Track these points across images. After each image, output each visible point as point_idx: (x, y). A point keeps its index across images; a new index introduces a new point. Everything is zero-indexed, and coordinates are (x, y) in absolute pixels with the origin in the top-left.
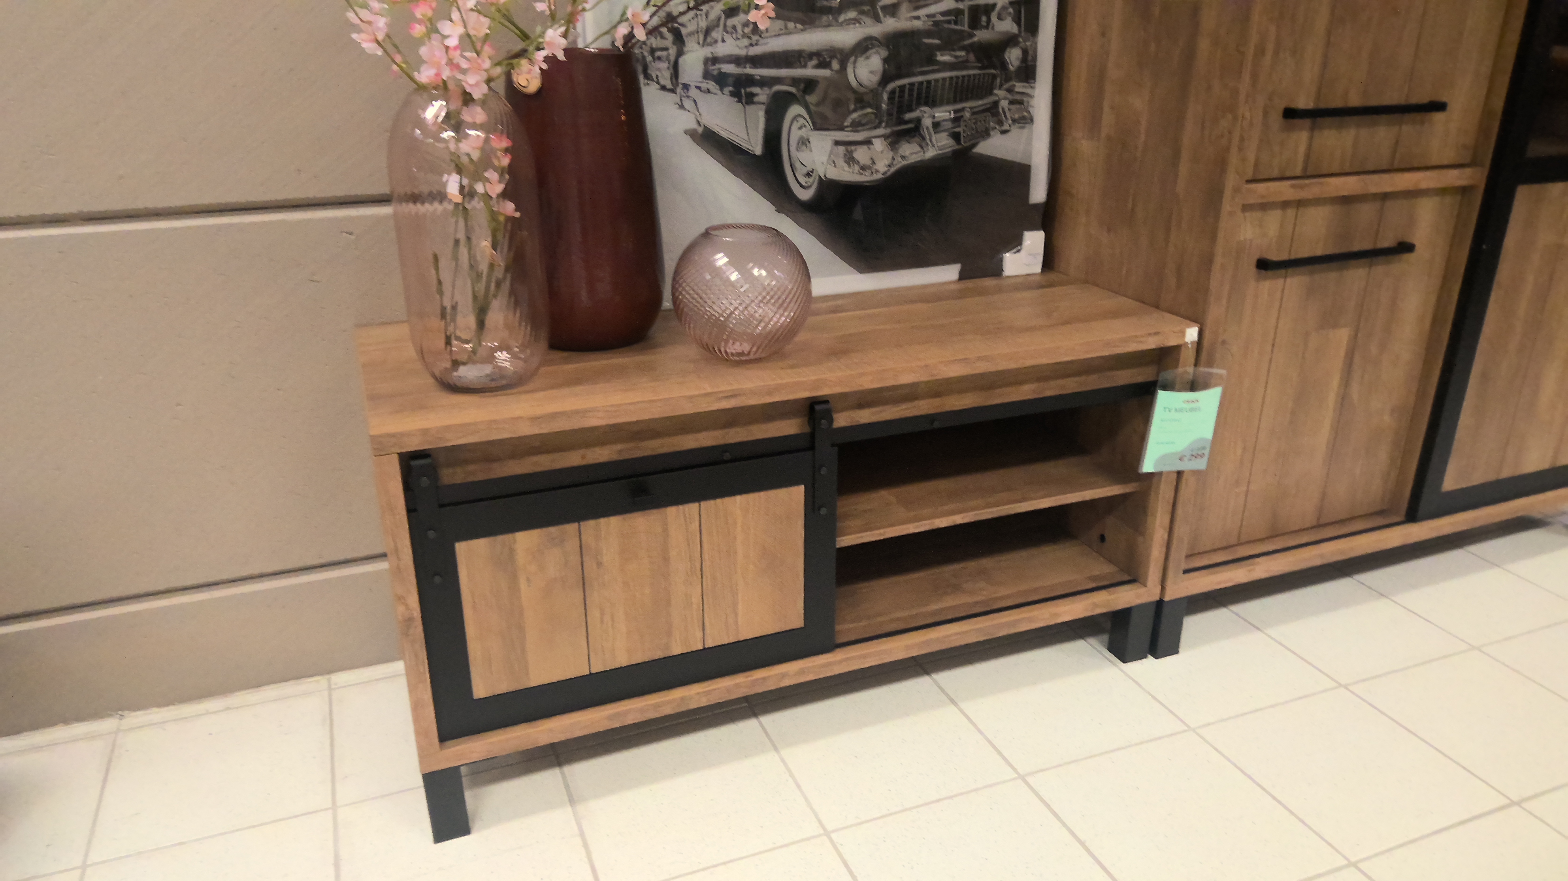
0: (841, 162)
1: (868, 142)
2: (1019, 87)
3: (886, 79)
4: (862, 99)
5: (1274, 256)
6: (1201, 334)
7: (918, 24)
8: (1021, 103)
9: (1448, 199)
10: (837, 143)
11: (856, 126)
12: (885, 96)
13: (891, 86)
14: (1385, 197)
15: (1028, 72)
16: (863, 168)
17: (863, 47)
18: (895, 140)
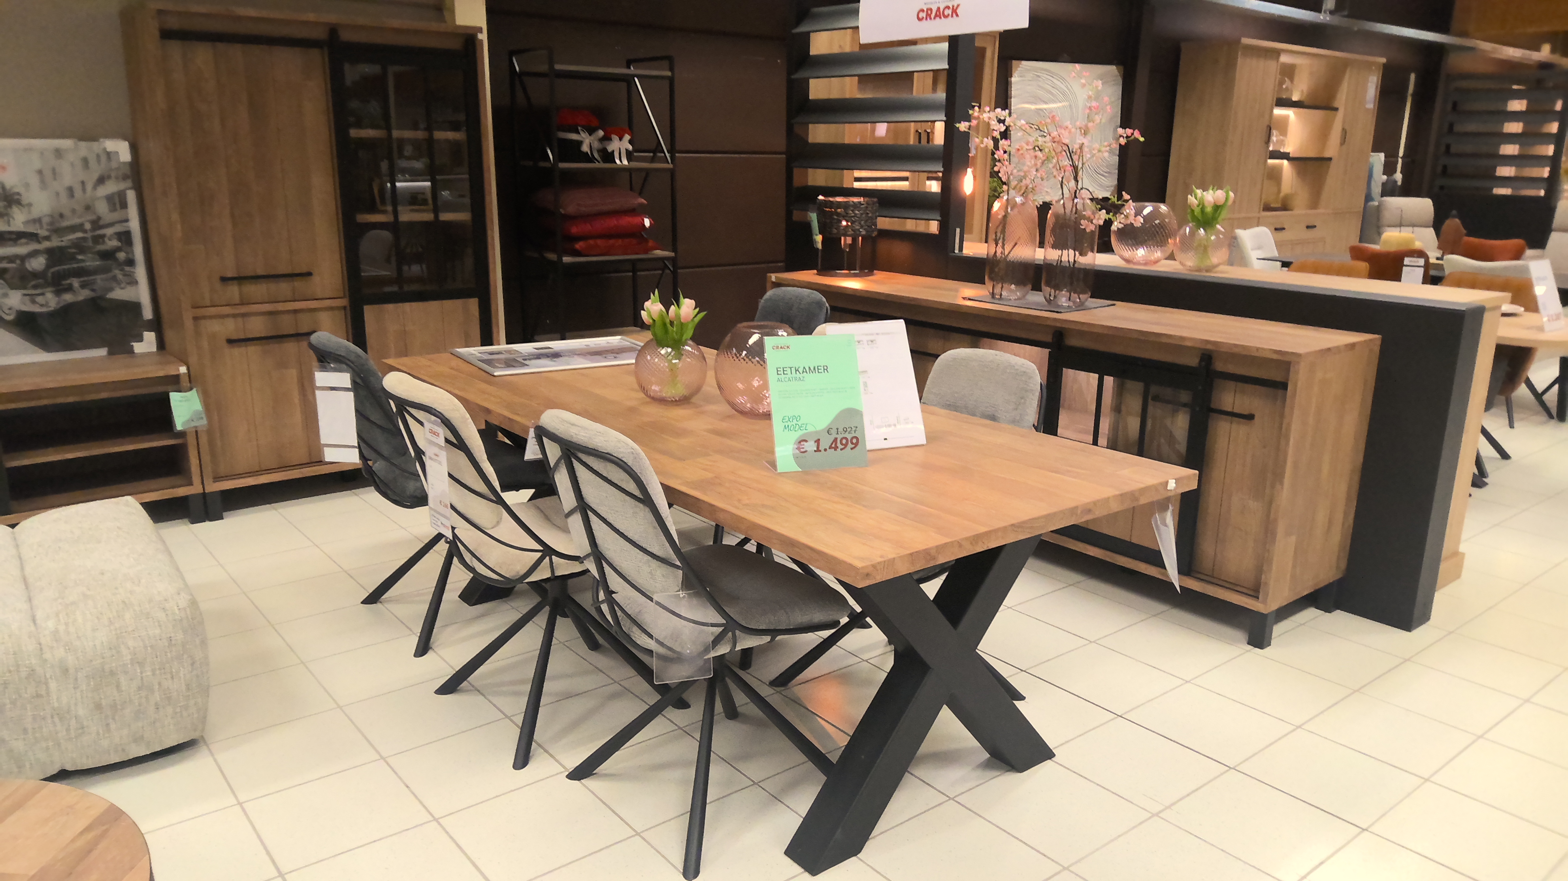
0: (28, 302)
1: (43, 294)
2: (127, 269)
3: (48, 267)
4: (35, 275)
5: (235, 337)
6: (188, 369)
7: (63, 244)
8: (130, 275)
9: (336, 312)
10: (25, 295)
11: (35, 287)
12: (50, 275)
13: (53, 270)
14: (295, 312)
15: (131, 262)
16: (42, 305)
17: (34, 254)
18: (58, 292)
